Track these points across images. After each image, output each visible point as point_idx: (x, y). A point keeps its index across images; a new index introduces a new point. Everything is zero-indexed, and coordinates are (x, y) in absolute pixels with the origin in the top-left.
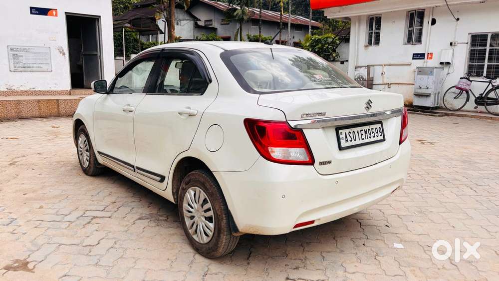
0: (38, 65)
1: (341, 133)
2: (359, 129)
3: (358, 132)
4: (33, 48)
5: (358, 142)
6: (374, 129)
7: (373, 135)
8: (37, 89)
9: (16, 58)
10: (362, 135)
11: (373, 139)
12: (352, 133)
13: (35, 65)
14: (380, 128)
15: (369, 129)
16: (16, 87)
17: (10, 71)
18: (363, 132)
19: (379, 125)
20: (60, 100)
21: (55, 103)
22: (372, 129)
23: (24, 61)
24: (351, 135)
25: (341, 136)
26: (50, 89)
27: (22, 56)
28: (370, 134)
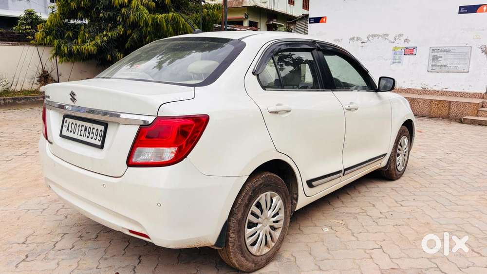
0: (454, 66)
1: (66, 121)
2: (81, 123)
3: (79, 126)
4: (453, 48)
5: (76, 136)
6: (95, 130)
7: (91, 135)
8: (449, 90)
9: (435, 59)
10: (81, 130)
11: (89, 140)
12: (74, 124)
13: (452, 66)
14: (101, 130)
15: (90, 128)
16: (431, 87)
17: (428, 71)
18: (83, 128)
19: (102, 128)
20: (452, 101)
21: (446, 105)
22: (93, 129)
23: (442, 62)
24: (73, 126)
25: (65, 124)
26: (463, 91)
27: (441, 57)
28: (89, 133)
